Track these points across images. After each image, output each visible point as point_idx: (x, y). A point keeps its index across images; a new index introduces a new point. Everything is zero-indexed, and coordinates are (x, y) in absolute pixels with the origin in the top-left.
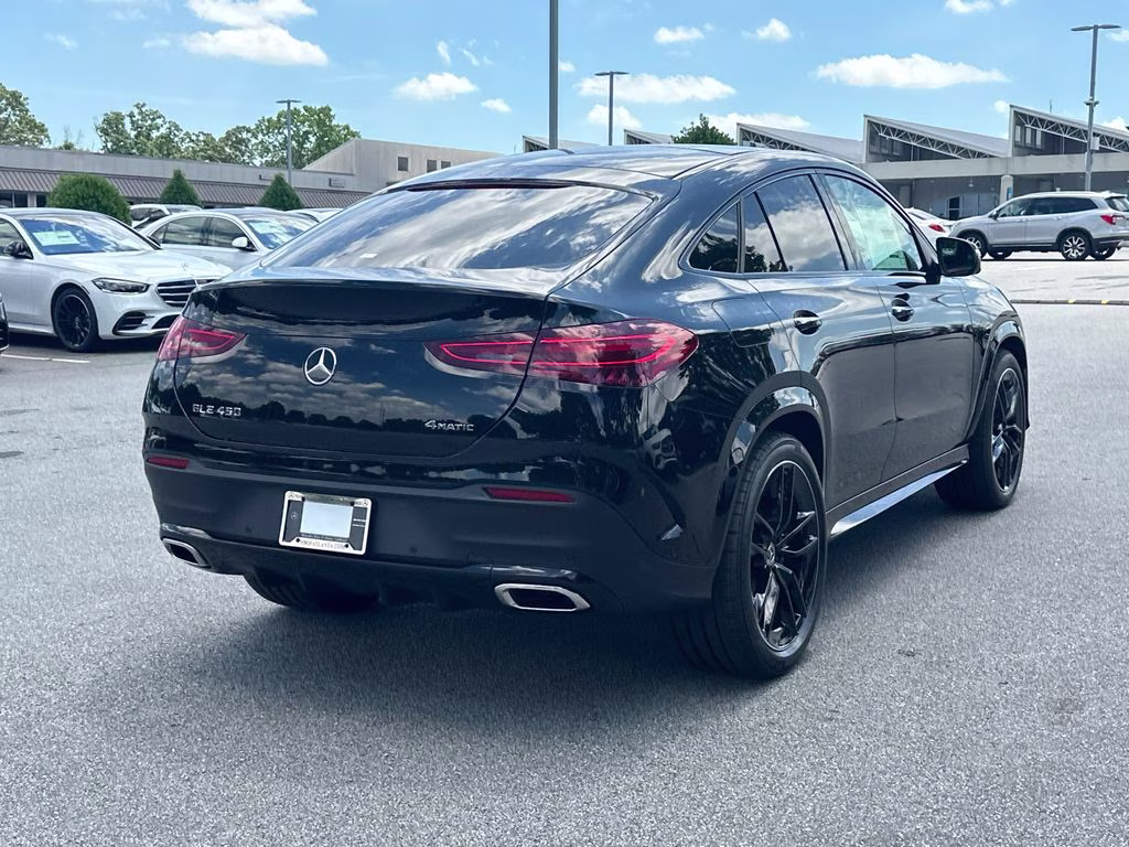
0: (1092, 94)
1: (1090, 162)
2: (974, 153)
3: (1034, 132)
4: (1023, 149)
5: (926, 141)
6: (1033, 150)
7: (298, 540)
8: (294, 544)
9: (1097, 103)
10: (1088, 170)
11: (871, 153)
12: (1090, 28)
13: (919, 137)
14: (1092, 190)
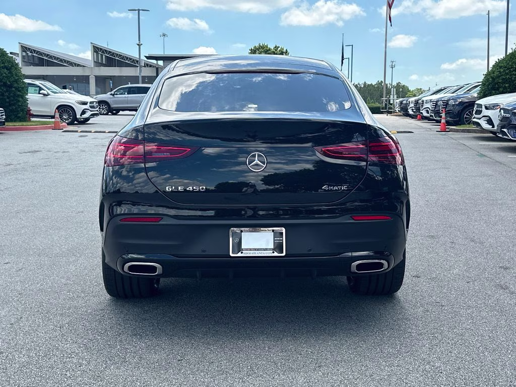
0: (139, 40)
1: (141, 71)
2: (75, 64)
3: (102, 56)
4: (98, 64)
5: (51, 57)
6: (101, 65)
7: (242, 253)
8: (239, 255)
9: (141, 44)
10: (140, 74)
11: (23, 61)
12: (136, 10)
13: (48, 55)
14: (142, 83)
